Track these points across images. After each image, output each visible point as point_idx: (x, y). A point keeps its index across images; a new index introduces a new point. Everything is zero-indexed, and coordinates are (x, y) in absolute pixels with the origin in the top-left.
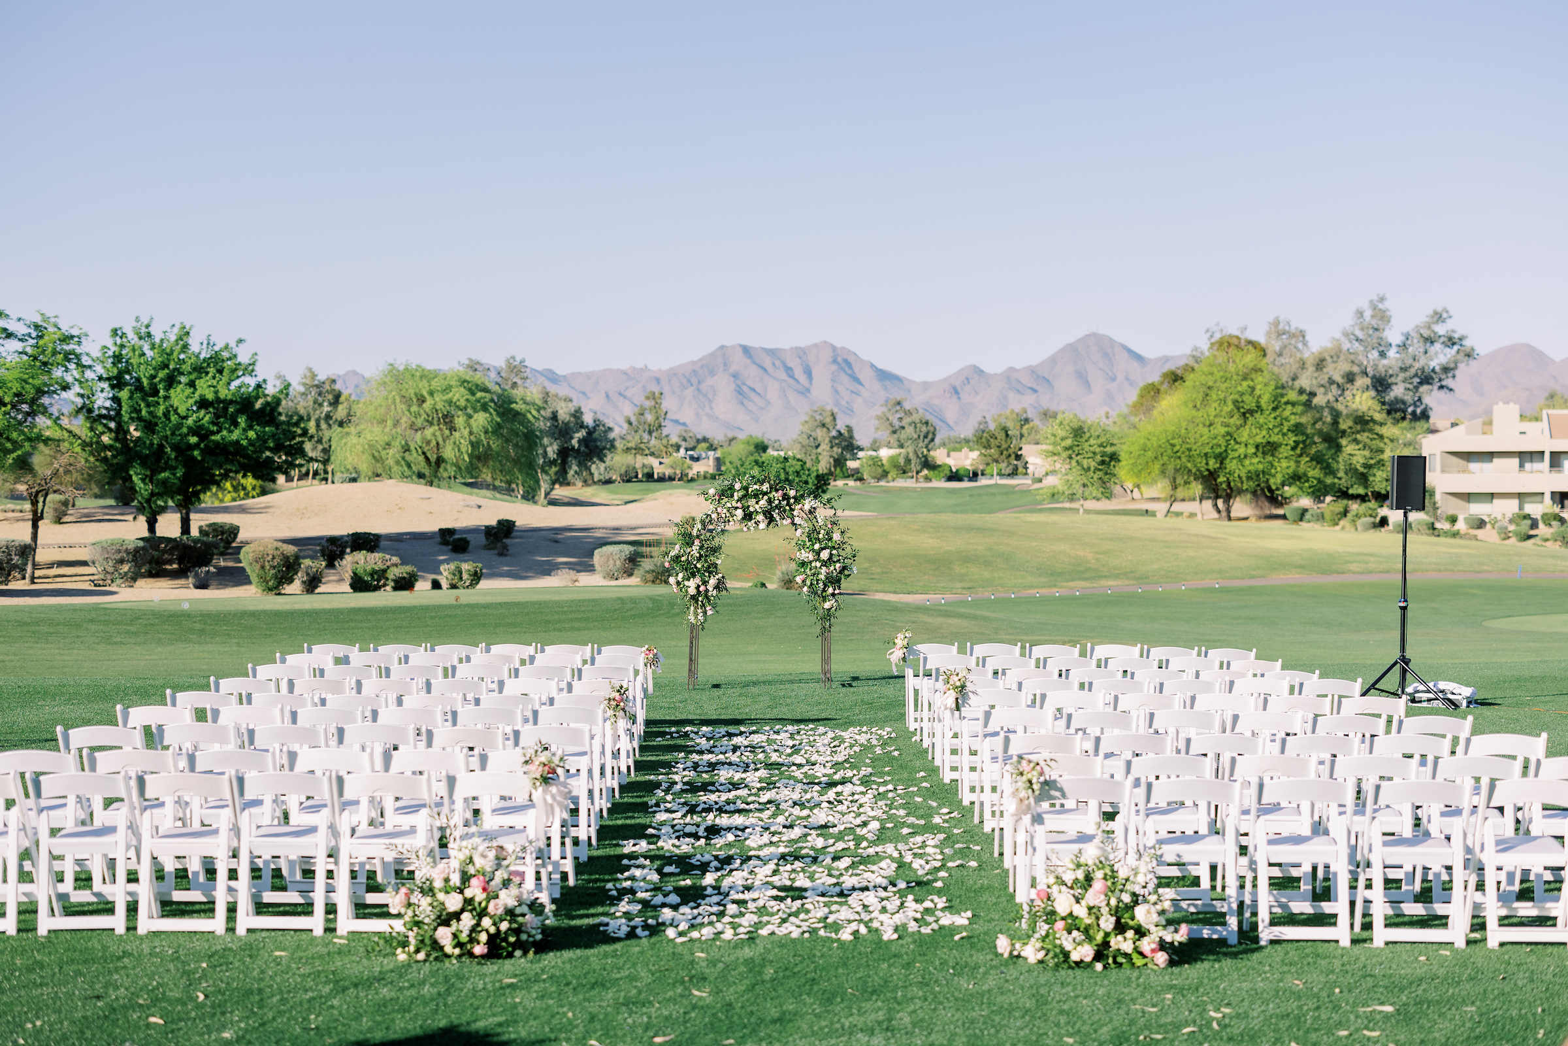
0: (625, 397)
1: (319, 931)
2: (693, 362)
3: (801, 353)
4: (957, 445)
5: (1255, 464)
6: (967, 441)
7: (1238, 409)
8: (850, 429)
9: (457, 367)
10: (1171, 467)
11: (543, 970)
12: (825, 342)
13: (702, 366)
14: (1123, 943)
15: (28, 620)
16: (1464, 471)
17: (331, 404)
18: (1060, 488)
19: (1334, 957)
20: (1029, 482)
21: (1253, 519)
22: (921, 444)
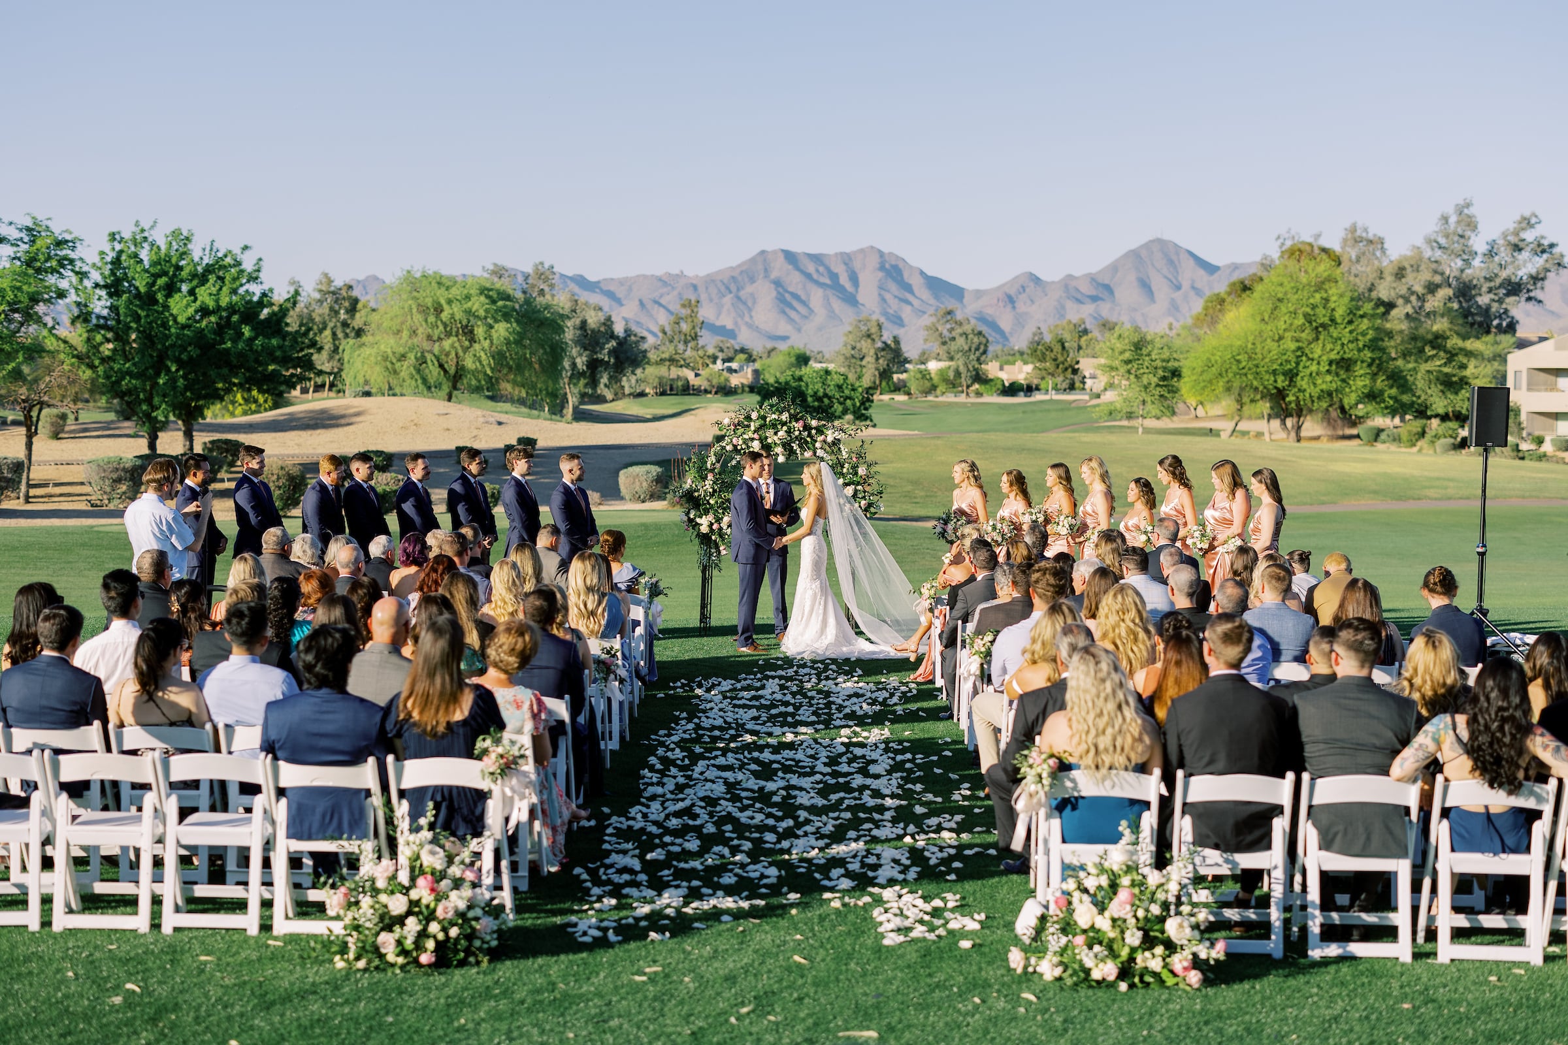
0: (660, 305)
1: (253, 930)
2: (732, 268)
3: (846, 259)
4: (1010, 358)
5: (1327, 382)
6: (1022, 353)
7: (1310, 322)
8: (896, 341)
9: (478, 272)
10: (1236, 384)
11: (497, 982)
12: (872, 247)
13: (742, 272)
14: (1152, 960)
15: (17, 544)
16: (1552, 390)
17: (347, 312)
18: (1118, 406)
19: (1392, 977)
20: (1087, 397)
21: (1325, 439)
22: (972, 357)
